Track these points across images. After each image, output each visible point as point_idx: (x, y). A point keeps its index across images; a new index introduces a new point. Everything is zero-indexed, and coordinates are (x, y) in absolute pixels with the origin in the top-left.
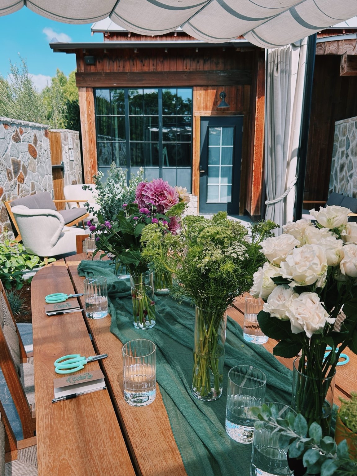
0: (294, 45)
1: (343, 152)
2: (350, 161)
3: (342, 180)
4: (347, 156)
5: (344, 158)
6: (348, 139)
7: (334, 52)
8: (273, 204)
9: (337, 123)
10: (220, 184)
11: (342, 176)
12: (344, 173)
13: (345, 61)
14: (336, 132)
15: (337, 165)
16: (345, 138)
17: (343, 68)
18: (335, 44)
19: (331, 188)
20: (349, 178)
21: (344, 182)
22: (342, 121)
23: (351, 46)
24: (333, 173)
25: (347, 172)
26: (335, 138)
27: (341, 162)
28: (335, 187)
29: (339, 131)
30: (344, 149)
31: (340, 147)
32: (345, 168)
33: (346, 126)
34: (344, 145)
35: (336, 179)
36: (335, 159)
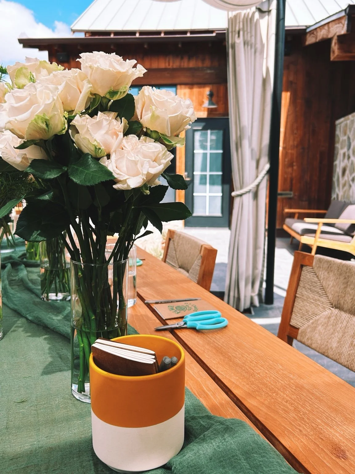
0: (260, 10)
1: (344, 154)
2: (352, 163)
3: (344, 185)
4: (349, 157)
5: (346, 160)
6: (349, 138)
7: (325, 37)
8: (241, 195)
9: (337, 122)
10: (208, 194)
11: (343, 182)
12: (346, 178)
13: (335, 44)
14: (338, 132)
15: (338, 170)
16: (346, 138)
17: (334, 52)
18: (326, 27)
19: (334, 196)
20: (351, 183)
21: (347, 187)
22: (342, 119)
23: (341, 25)
24: (335, 179)
25: (349, 176)
26: (337, 139)
27: (342, 165)
28: (338, 195)
29: (340, 131)
30: (345, 150)
31: (342, 148)
32: (347, 172)
33: (346, 125)
34: (345, 146)
35: (338, 185)
36: (337, 162)
